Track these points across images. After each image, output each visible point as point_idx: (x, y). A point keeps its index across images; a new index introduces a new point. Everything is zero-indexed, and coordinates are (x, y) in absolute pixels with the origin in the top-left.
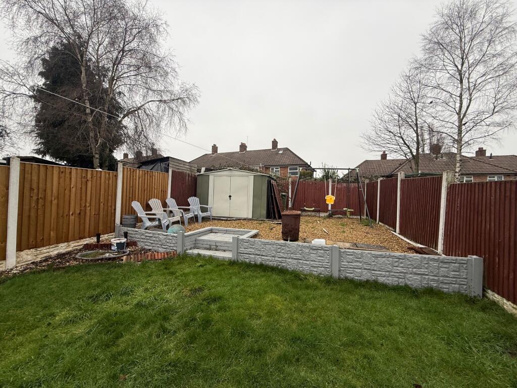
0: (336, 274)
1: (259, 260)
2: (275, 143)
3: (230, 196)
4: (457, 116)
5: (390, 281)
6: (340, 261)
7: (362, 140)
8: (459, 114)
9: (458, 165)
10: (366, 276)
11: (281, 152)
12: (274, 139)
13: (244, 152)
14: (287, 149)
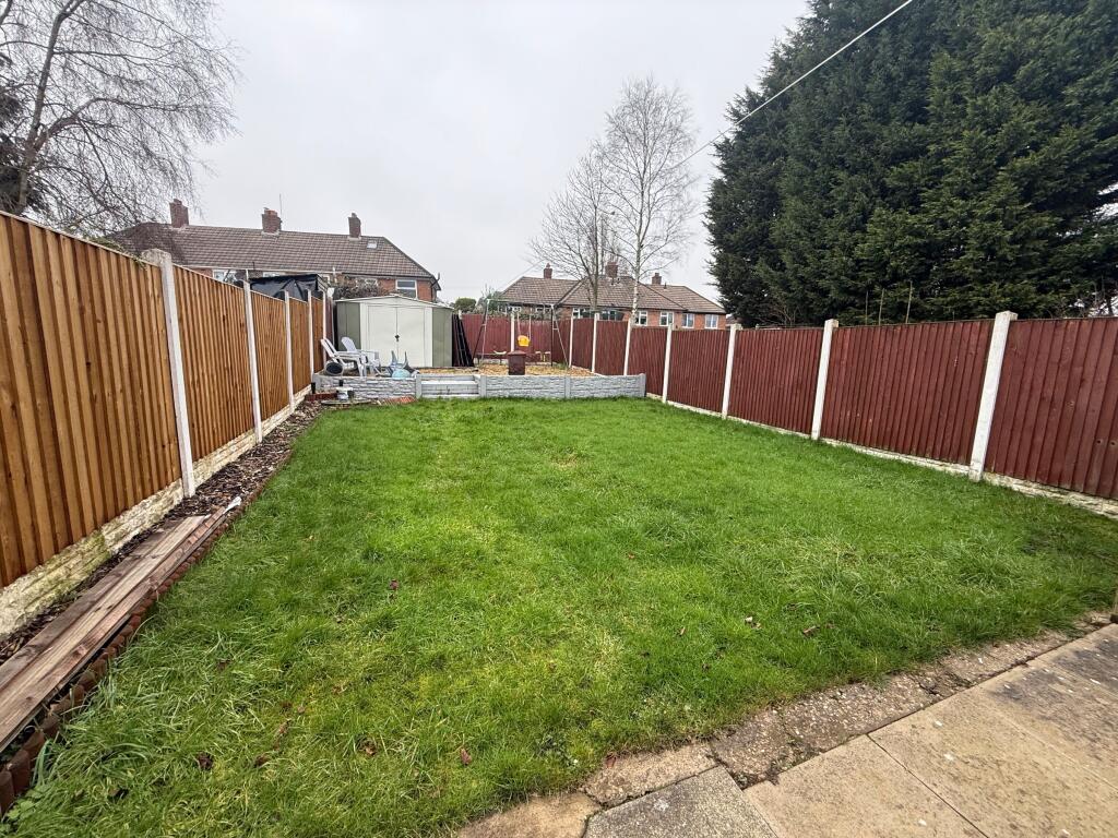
0: (568, 396)
1: (507, 394)
2: (355, 223)
3: (397, 337)
4: (636, 237)
5: (602, 395)
6: (571, 385)
7: (532, 251)
8: (638, 235)
9: (635, 300)
10: (587, 394)
11: (372, 246)
12: (353, 214)
13: (277, 233)
14: (382, 241)
